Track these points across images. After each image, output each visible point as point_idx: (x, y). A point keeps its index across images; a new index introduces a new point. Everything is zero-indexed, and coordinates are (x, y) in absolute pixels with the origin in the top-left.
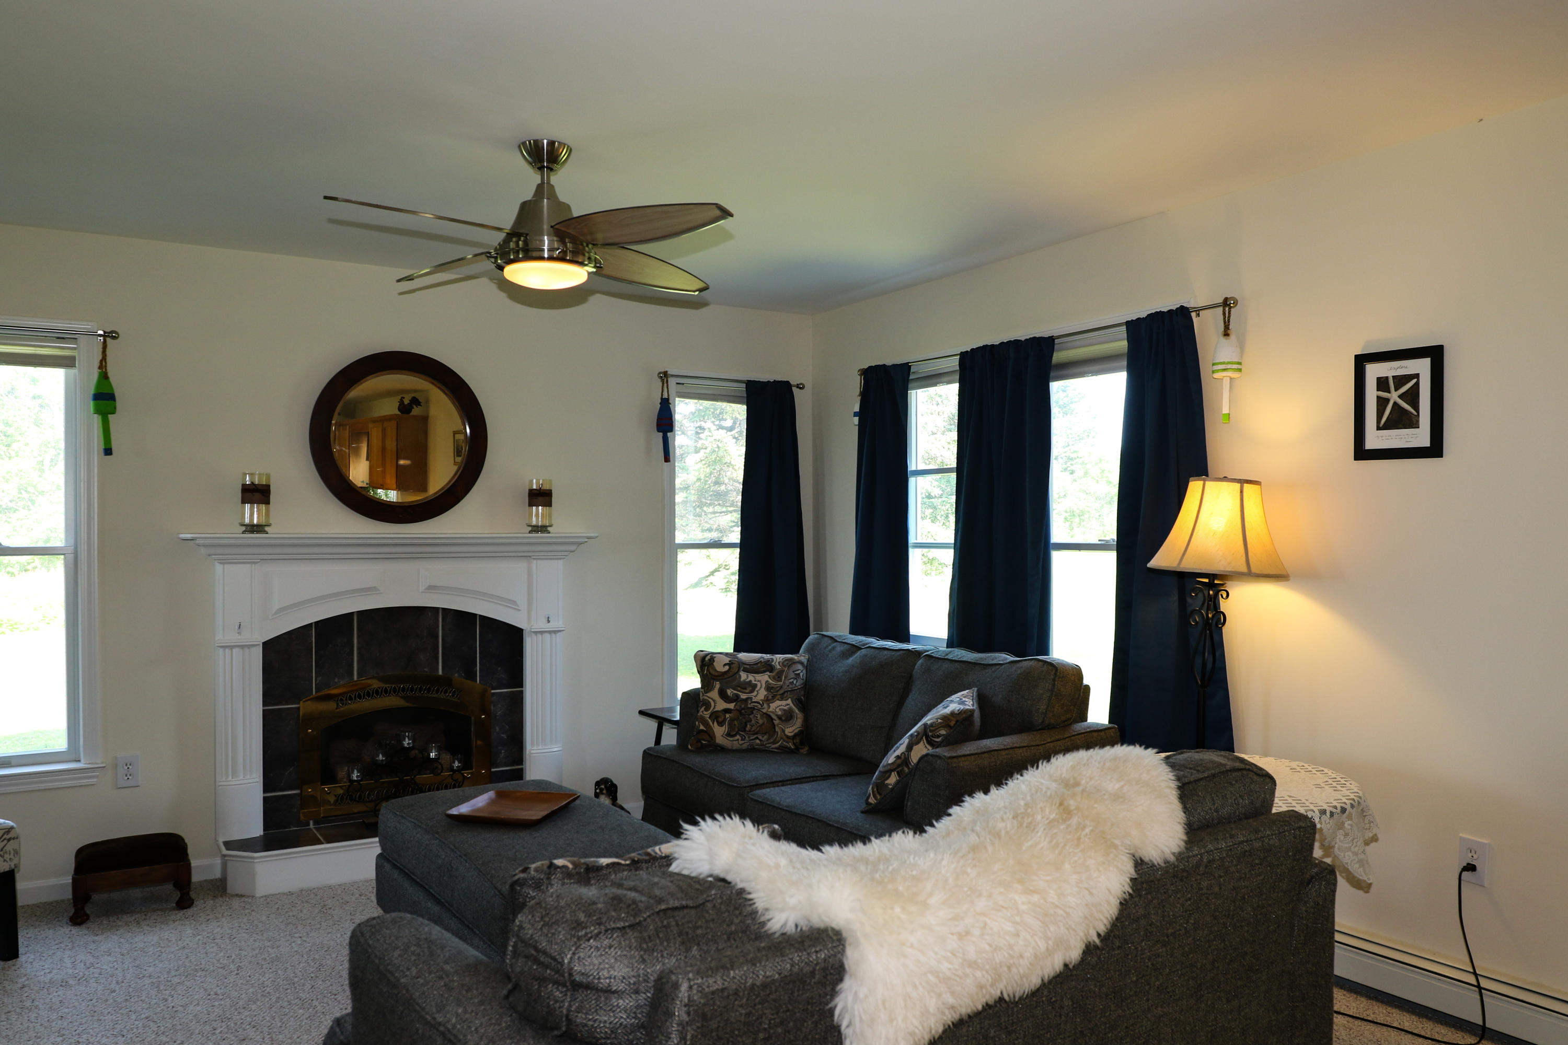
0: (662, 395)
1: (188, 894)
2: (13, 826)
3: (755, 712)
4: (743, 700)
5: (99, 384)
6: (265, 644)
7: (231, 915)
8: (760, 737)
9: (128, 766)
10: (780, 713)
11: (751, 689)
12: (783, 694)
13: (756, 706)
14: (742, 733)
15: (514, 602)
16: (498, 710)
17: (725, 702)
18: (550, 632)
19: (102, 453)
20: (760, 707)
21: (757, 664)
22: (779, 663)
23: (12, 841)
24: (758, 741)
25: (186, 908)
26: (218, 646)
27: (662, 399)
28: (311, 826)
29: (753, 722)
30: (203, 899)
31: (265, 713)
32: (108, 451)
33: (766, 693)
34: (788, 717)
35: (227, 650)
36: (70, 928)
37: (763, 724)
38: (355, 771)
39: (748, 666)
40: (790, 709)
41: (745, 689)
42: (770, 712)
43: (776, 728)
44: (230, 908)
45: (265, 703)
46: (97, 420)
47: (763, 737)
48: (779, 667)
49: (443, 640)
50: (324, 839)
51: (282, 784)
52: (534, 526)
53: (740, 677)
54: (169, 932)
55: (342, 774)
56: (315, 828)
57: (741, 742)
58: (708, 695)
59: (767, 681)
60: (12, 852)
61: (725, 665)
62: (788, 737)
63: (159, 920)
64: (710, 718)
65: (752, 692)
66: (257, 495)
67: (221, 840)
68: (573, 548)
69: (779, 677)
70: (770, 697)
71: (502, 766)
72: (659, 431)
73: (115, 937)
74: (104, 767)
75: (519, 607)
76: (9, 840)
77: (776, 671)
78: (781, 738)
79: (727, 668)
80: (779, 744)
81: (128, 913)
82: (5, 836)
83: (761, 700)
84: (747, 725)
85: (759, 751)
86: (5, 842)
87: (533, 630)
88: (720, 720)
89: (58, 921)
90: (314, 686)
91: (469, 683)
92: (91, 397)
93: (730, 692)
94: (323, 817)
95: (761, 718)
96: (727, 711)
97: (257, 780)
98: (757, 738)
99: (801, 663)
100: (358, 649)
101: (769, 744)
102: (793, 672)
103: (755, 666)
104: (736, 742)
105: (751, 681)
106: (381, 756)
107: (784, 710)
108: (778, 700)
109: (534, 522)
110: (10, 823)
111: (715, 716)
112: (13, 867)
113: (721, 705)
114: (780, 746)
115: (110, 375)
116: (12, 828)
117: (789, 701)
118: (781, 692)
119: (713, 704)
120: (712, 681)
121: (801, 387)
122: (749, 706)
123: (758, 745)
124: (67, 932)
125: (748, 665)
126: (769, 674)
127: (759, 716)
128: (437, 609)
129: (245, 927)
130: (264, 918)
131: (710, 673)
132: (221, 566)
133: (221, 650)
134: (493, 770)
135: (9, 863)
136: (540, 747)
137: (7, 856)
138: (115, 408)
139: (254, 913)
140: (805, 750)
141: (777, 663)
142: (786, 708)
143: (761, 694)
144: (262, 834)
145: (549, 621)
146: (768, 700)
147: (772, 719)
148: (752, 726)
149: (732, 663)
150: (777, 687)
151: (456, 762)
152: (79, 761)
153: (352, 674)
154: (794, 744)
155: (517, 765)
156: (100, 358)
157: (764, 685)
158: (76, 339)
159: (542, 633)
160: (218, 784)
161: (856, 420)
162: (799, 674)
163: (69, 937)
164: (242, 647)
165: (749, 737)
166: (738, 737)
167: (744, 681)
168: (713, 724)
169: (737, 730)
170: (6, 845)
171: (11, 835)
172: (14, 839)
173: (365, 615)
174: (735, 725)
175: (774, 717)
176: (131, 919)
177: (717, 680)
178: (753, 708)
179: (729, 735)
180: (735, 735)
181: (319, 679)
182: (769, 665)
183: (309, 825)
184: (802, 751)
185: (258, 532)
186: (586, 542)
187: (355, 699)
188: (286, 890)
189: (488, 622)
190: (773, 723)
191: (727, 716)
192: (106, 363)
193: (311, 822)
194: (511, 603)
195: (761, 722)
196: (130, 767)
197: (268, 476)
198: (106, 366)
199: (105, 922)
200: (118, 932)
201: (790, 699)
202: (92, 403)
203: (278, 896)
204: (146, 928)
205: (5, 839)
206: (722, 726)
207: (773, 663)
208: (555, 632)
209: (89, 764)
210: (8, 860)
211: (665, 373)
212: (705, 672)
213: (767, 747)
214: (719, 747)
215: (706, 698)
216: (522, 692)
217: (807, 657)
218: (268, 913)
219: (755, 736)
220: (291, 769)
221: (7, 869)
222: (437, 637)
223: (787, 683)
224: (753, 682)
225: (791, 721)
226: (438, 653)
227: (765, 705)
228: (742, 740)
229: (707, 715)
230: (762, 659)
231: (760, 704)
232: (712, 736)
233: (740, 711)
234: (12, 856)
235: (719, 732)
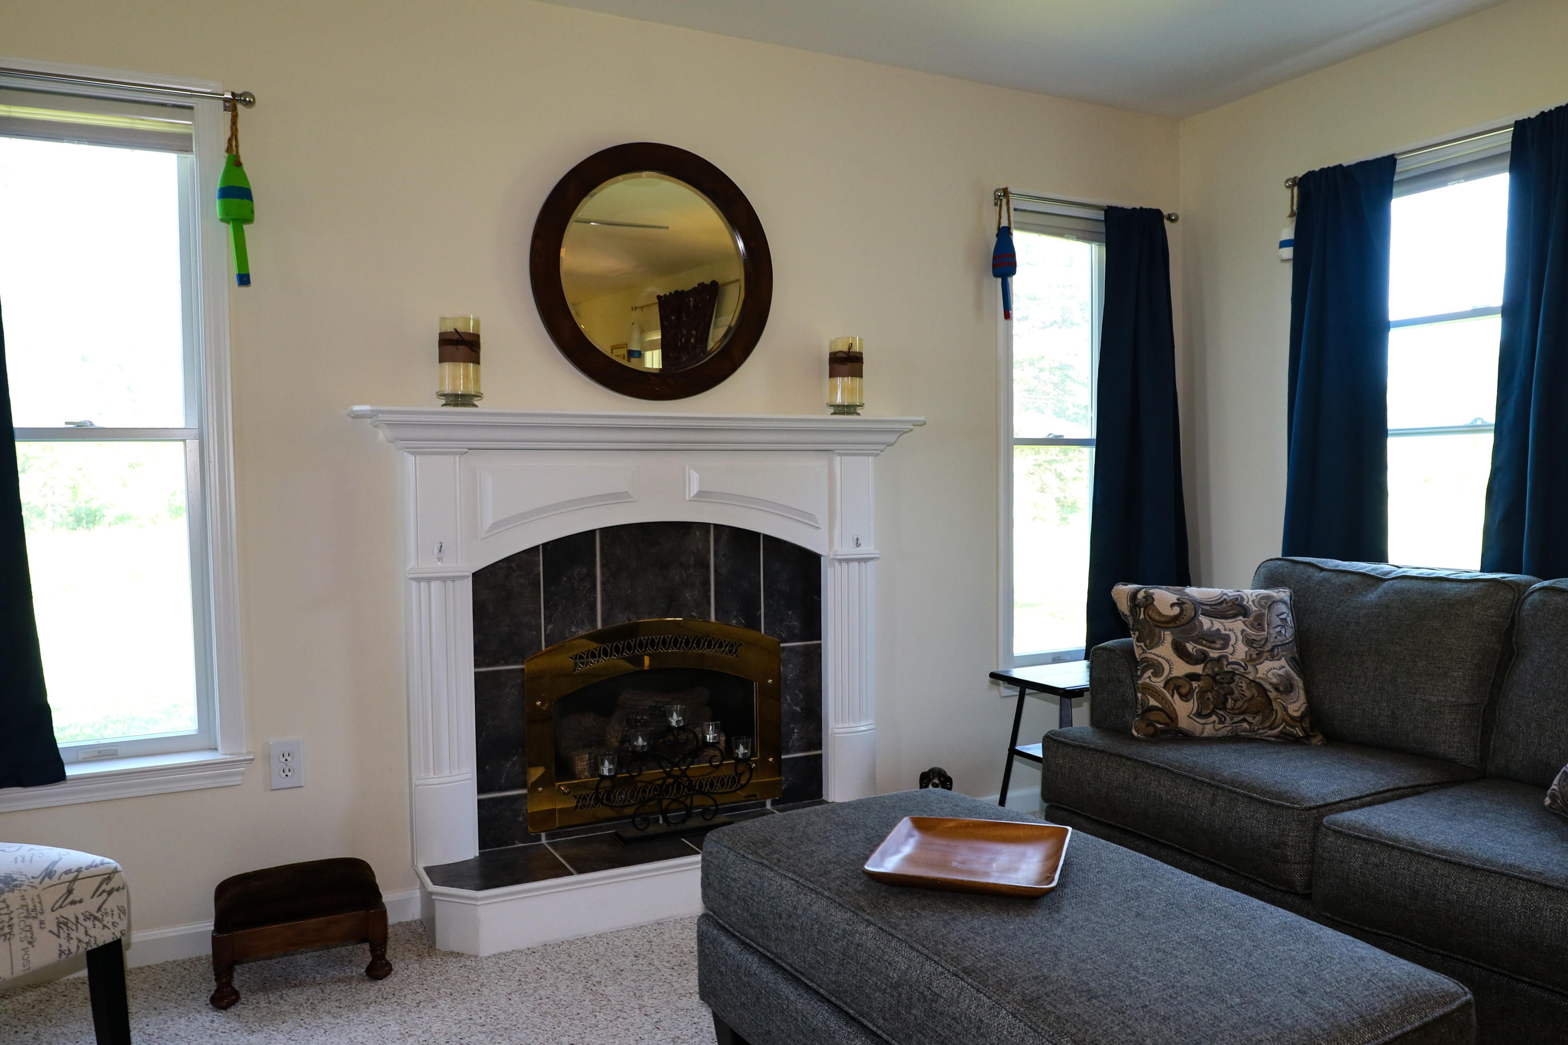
0: (999, 223)
1: (383, 956)
2: (116, 868)
3: (1237, 678)
4: (1213, 660)
5: (227, 173)
6: (476, 576)
7: (451, 994)
8: (1250, 719)
9: (286, 756)
10: (1274, 680)
11: (1222, 642)
12: (1272, 650)
13: (1237, 670)
14: (1221, 712)
15: (811, 516)
16: (790, 671)
17: (1187, 662)
18: (859, 560)
19: (235, 280)
20: (1242, 670)
21: (1221, 603)
22: (1253, 601)
23: (115, 893)
24: (1245, 725)
25: (381, 979)
26: (411, 579)
27: (999, 229)
28: (544, 841)
29: (1236, 694)
30: (403, 960)
31: (478, 677)
32: (244, 279)
33: (1247, 649)
34: (1286, 687)
35: (423, 584)
36: (211, 1014)
37: (1253, 696)
38: (606, 763)
39: (1208, 608)
40: (1287, 673)
41: (1214, 642)
42: (1259, 678)
43: (1274, 704)
44: (447, 979)
45: (477, 664)
46: (228, 230)
47: (1254, 718)
48: (1254, 609)
49: (715, 571)
50: (572, 866)
51: (503, 780)
52: (839, 406)
53: (1201, 624)
54: (362, 1027)
55: (582, 763)
56: (548, 843)
57: (1218, 726)
58: (1153, 651)
59: (1243, 631)
60: (116, 912)
61: (1173, 605)
62: (1293, 718)
63: (344, 1003)
64: (1165, 687)
65: (1225, 646)
66: (462, 349)
67: (421, 866)
68: (891, 438)
69: (1259, 624)
70: (1254, 656)
71: (796, 752)
72: (996, 275)
73: (281, 1037)
74: (252, 760)
75: (816, 522)
76: (110, 893)
77: (1253, 614)
78: (1284, 720)
79: (1176, 610)
80: (1279, 729)
81: (295, 986)
82: (104, 887)
83: (1242, 660)
84: (1227, 700)
85: (1250, 740)
86: (105, 895)
87: (838, 557)
88: (1184, 691)
89: (194, 999)
90: (543, 637)
91: (750, 633)
92: (217, 193)
93: (1190, 647)
94: (559, 828)
95: (1248, 688)
96: (1192, 677)
97: (469, 776)
98: (1244, 720)
99: (1282, 601)
100: (603, 583)
101: (1263, 729)
102: (1278, 616)
103: (1218, 607)
104: (1209, 727)
105: (1218, 630)
106: (640, 740)
107: (1279, 675)
108: (1267, 659)
109: (839, 400)
110: (111, 863)
111: (1173, 684)
112: (118, 935)
113: (1181, 668)
114: (1281, 732)
115: (242, 160)
116: (115, 871)
117: (1283, 662)
118: (1268, 647)
119: (1166, 666)
120: (1157, 630)
121: (1172, 219)
122: (1226, 669)
123: (1245, 730)
124: (207, 1024)
125: (1207, 605)
126: (1243, 619)
127: (1244, 685)
128: (707, 525)
129: (479, 1021)
130: (503, 1001)
131: (1150, 617)
132: (412, 458)
133: (414, 584)
134: (783, 757)
135: (112, 930)
136: (847, 725)
137: (108, 920)
138: (253, 212)
139: (485, 991)
140: (1317, 740)
141: (1250, 603)
142: (1281, 672)
143: (1240, 651)
144: (477, 854)
145: (858, 545)
146: (1254, 659)
147: (1265, 690)
148: (1236, 701)
149: (1183, 603)
150: (1260, 641)
151: (741, 748)
152: (216, 749)
153: (595, 620)
154: (1303, 729)
155: (815, 749)
156: (229, 134)
157: (1240, 637)
158: (191, 108)
159: (848, 561)
160: (414, 781)
161: (1288, 252)
162: (1285, 619)
163: (211, 1036)
164: (444, 579)
165: (1232, 719)
166: (1214, 718)
167: (1209, 629)
168: (1172, 696)
169: (1211, 707)
170: (106, 900)
171: (113, 884)
172: (118, 890)
173: (612, 534)
174: (1208, 699)
175: (1267, 686)
176: (301, 999)
177: (1167, 629)
178: (1233, 673)
179: (1199, 714)
180: (1209, 716)
181: (550, 627)
182: (1238, 605)
183: (540, 840)
184: (1314, 741)
185: (463, 405)
186: (911, 430)
187: (600, 656)
188: (522, 946)
189: (776, 545)
190: (1268, 696)
191: (1195, 684)
192: (236, 140)
193: (543, 835)
194: (808, 519)
195: (1248, 694)
196: (289, 759)
197: (477, 322)
198: (237, 146)
199: (263, 1004)
200: (283, 1027)
201: (1283, 658)
202: (218, 203)
203: (514, 957)
204: (327, 1018)
205: (104, 891)
206: (1187, 701)
207: (1245, 603)
208: (866, 560)
209: (230, 754)
210: (110, 925)
211: (1006, 192)
212: (1142, 616)
213: (1259, 734)
214: (1181, 733)
215: (1150, 656)
216: (820, 646)
217: (1289, 594)
218: (508, 990)
219: (1242, 717)
220: (514, 759)
221: (109, 939)
222: (708, 567)
223: (1274, 632)
224: (1223, 632)
225: (1293, 694)
226: (709, 590)
227: (1250, 668)
228: (1221, 722)
229: (1159, 683)
230: (1225, 597)
231: (1241, 665)
232: (1172, 717)
233: (1213, 677)
234: (116, 919)
235: (1184, 709)
